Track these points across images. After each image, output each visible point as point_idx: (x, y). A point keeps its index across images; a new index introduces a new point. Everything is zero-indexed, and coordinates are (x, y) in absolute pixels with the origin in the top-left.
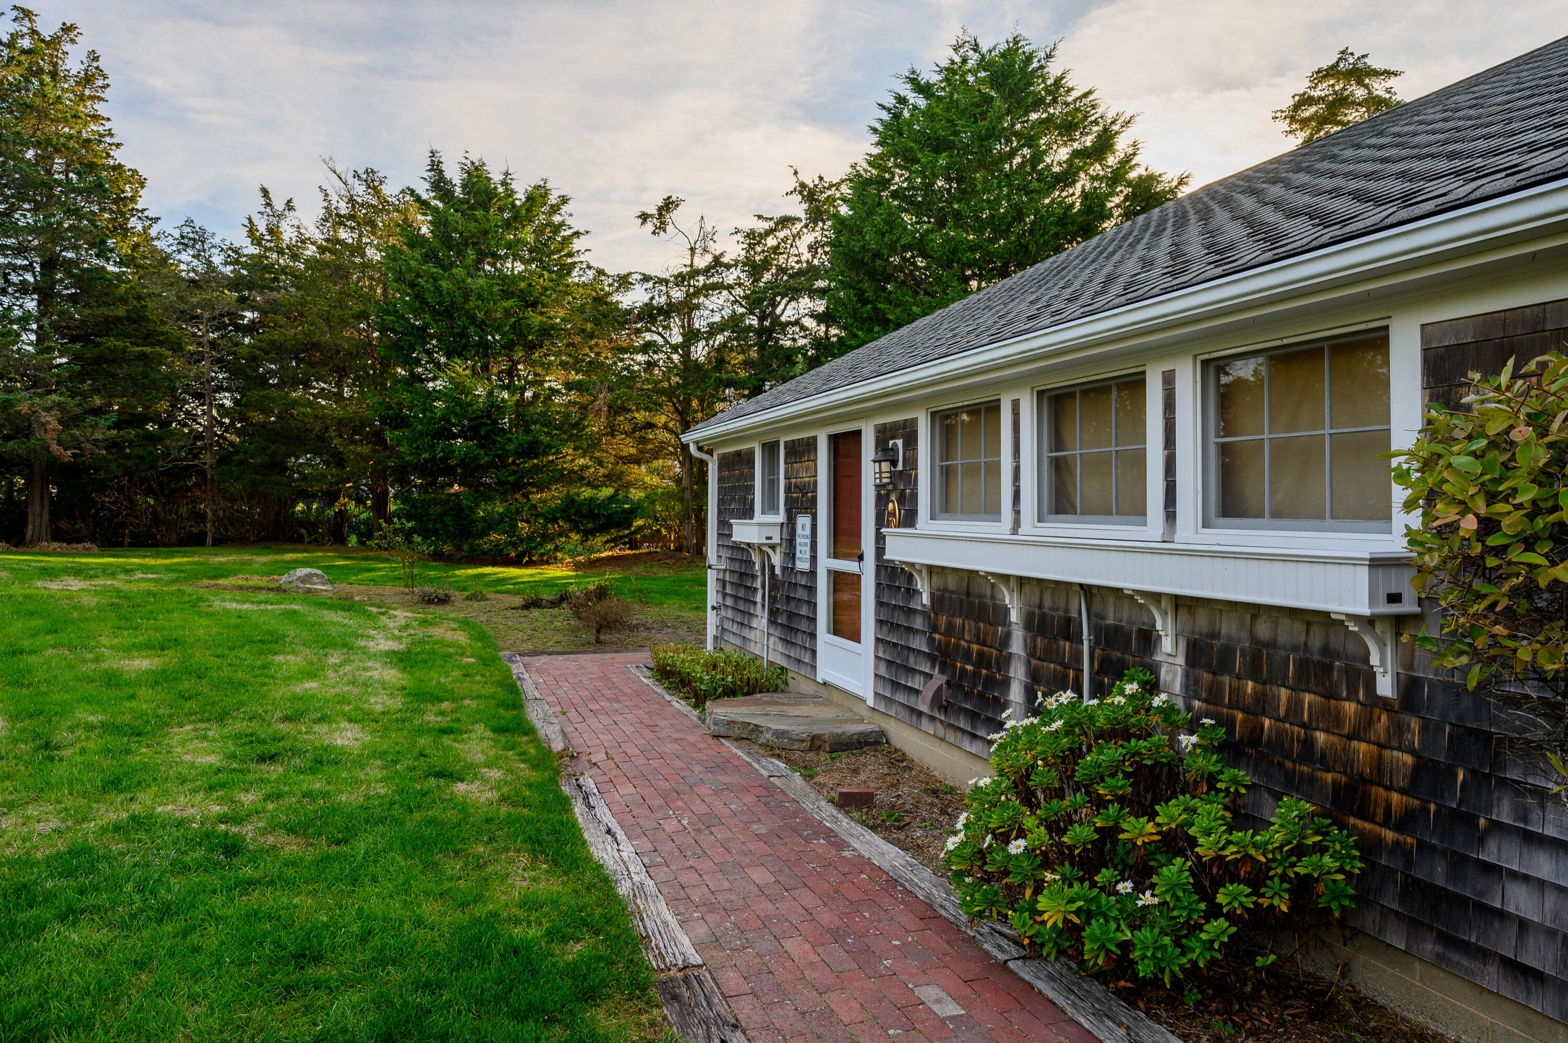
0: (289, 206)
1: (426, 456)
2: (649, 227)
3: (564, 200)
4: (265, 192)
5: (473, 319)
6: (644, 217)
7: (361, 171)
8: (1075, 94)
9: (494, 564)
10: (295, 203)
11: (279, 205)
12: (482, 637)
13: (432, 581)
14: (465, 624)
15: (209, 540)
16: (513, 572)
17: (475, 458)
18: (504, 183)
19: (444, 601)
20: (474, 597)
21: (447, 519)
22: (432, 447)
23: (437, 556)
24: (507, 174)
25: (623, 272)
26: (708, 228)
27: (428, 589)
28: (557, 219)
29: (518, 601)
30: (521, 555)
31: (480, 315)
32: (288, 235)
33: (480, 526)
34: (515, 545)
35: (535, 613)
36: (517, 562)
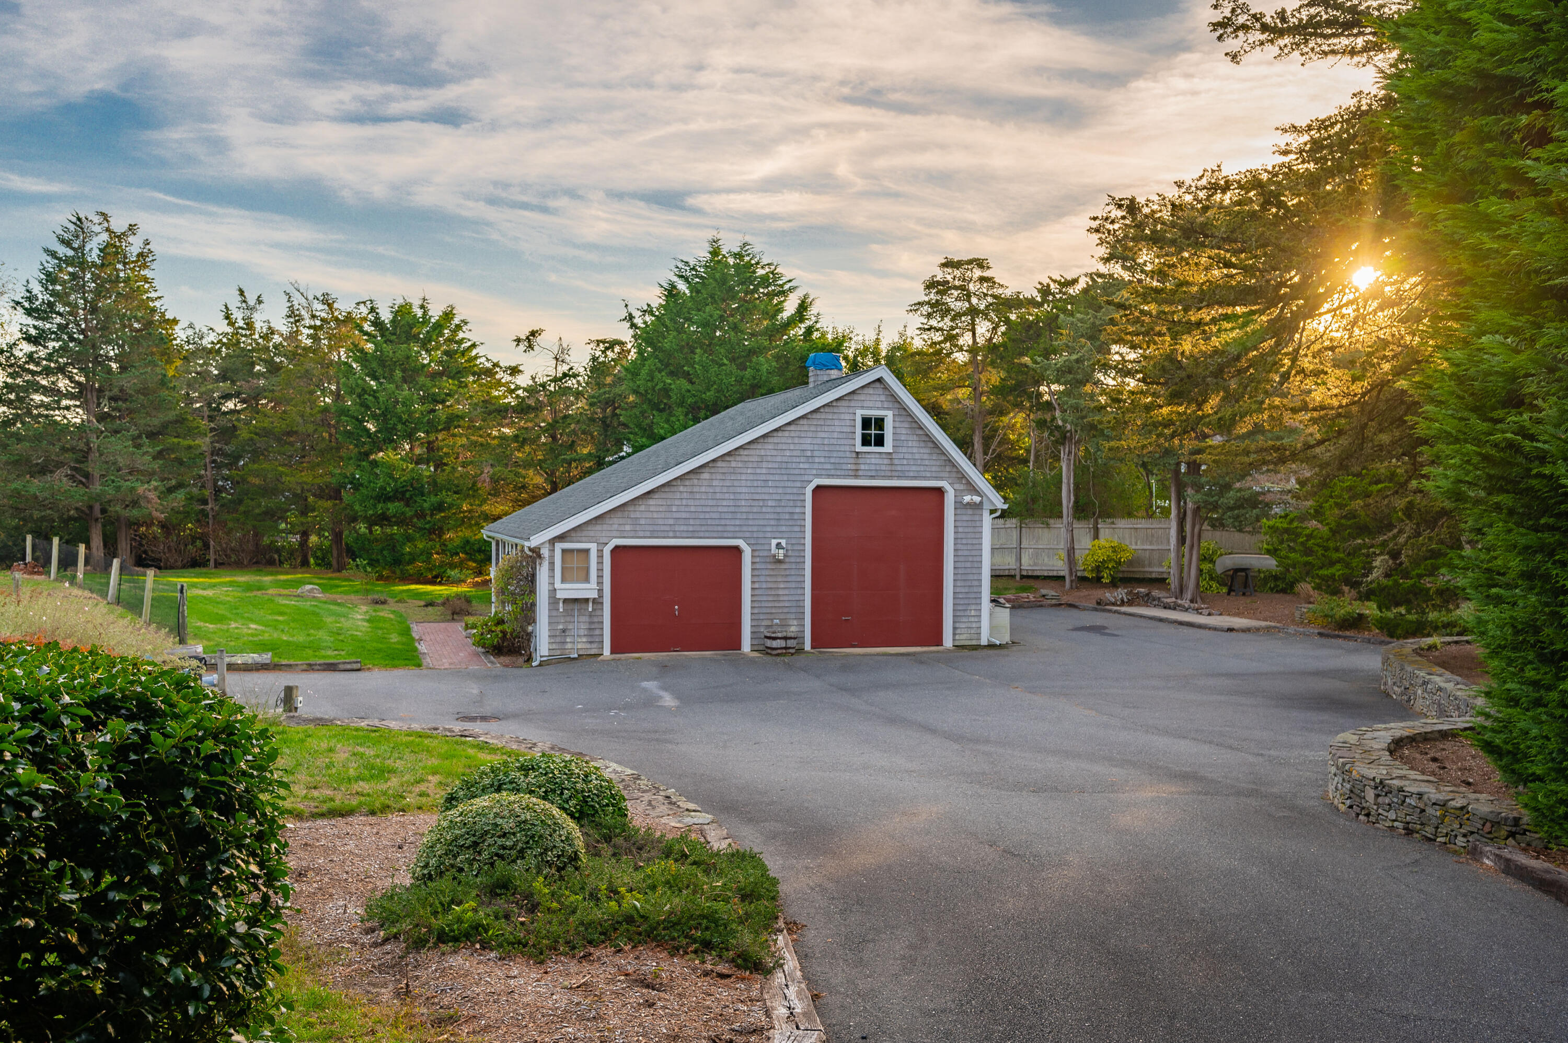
0: (259, 301)
1: (371, 512)
2: (522, 347)
3: (465, 323)
4: (242, 292)
5: (400, 418)
6: (518, 340)
7: (319, 295)
8: (784, 279)
9: (417, 583)
10: (263, 298)
11: (252, 302)
12: (401, 616)
13: (378, 592)
14: (393, 612)
15: (212, 563)
16: (429, 588)
17: (403, 513)
18: (422, 307)
19: (384, 602)
20: (400, 601)
21: (385, 552)
22: (375, 506)
23: (380, 578)
24: (424, 299)
25: (513, 364)
26: (565, 346)
27: (376, 597)
28: (461, 335)
29: (422, 603)
30: (436, 577)
31: (405, 417)
32: (260, 325)
33: (407, 558)
34: (431, 570)
35: (430, 608)
36: (432, 582)
